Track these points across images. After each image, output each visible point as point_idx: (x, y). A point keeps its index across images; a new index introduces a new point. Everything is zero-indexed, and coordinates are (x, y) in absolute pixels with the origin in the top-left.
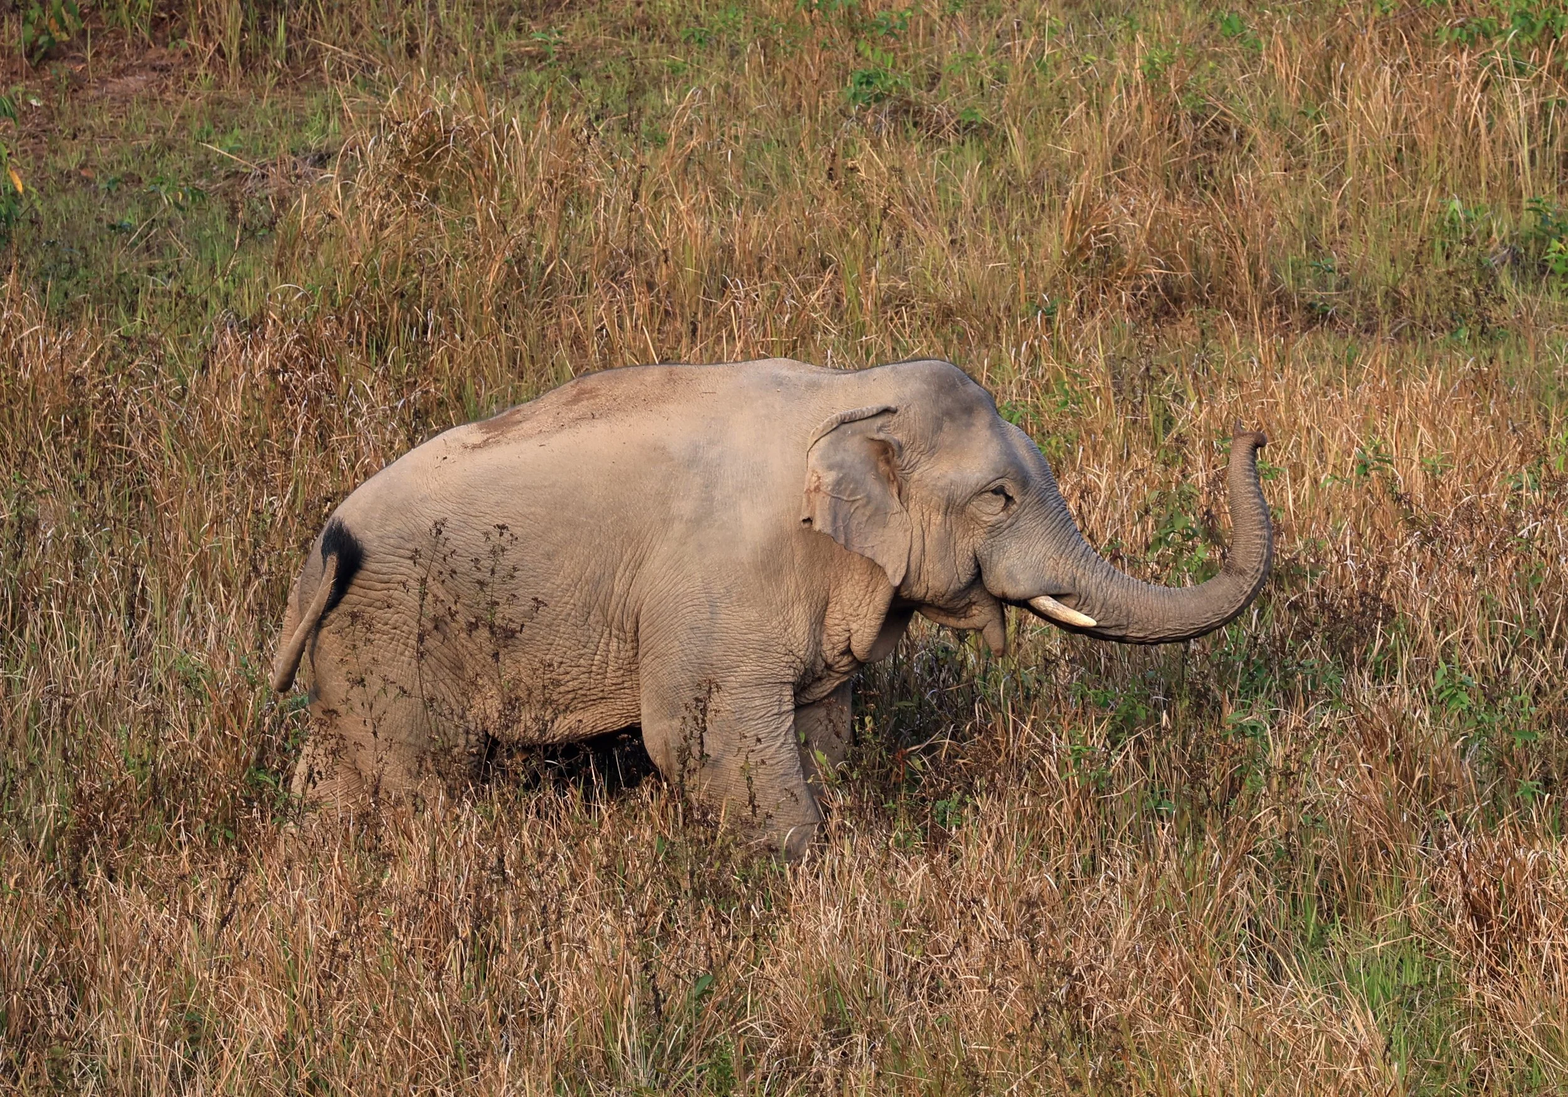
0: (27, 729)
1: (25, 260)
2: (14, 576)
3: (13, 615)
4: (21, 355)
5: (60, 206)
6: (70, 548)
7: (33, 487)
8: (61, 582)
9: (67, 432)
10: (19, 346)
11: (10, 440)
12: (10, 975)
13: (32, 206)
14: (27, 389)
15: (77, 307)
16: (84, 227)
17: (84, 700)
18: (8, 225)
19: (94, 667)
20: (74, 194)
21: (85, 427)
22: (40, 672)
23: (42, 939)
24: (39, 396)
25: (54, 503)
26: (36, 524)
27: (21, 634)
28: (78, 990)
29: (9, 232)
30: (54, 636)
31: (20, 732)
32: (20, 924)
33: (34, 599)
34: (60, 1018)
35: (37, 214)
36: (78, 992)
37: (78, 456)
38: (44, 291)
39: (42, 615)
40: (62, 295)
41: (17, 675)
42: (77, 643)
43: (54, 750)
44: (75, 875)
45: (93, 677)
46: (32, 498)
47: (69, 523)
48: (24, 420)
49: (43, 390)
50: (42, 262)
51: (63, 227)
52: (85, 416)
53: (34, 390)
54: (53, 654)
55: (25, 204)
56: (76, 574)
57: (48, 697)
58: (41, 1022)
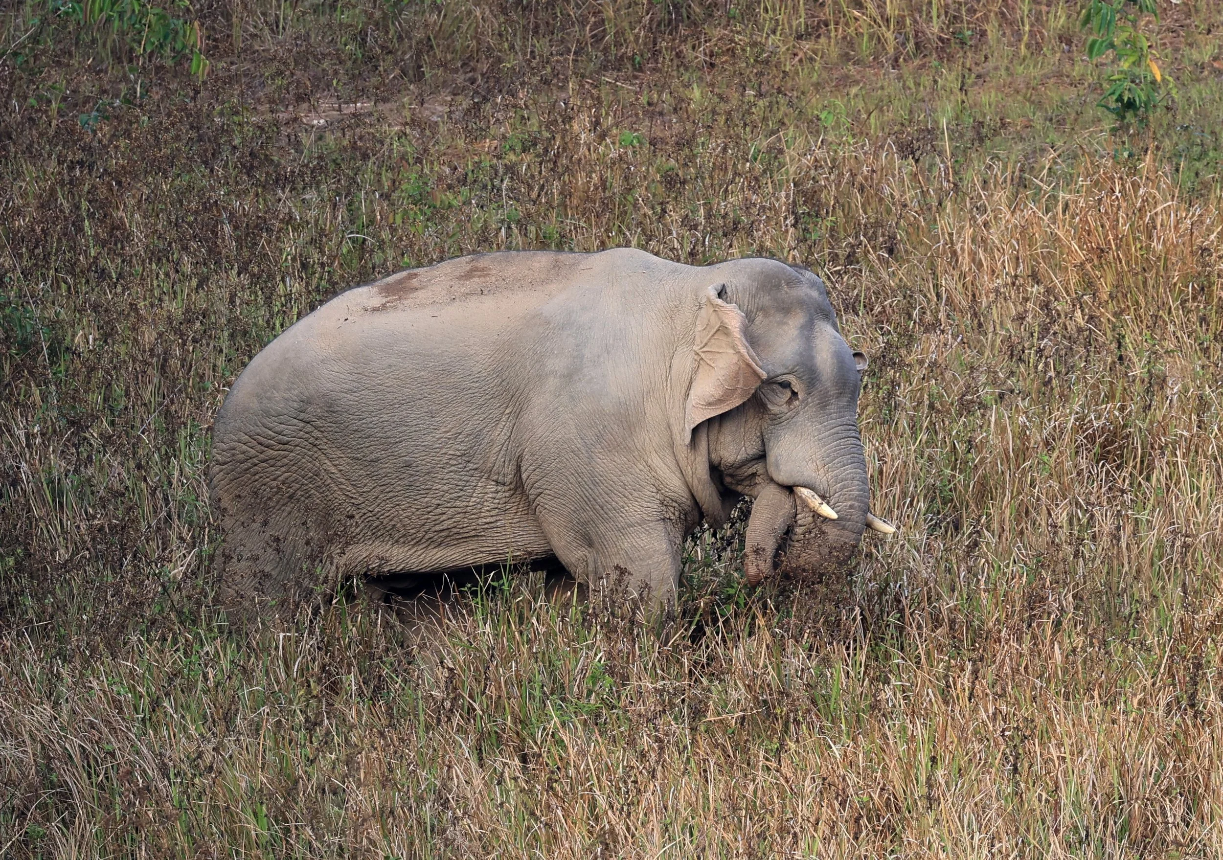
0: (1152, 564)
1: (1161, 142)
2: (1144, 426)
3: (1142, 462)
4: (1155, 228)
5: (1194, 95)
6: (1193, 404)
7: (1162, 347)
8: (1185, 433)
9: (1194, 298)
10: (1153, 219)
11: (1143, 304)
12: (1132, 786)
13: (1168, 94)
14: (1159, 259)
15: (1206, 185)
16: (1215, 113)
17: (1204, 540)
18: (1147, 110)
19: (1213, 510)
20: (1207, 84)
21: (1210, 295)
22: (1164, 514)
23: (1162, 754)
24: (1170, 266)
25: (1180, 362)
26: (1164, 380)
27: (1148, 479)
28: (1193, 801)
29: (1147, 118)
30: (1178, 482)
31: (1146, 567)
32: (1142, 739)
33: (1161, 448)
34: (1177, 826)
35: (1173, 101)
36: (1193, 803)
37: (1203, 320)
38: (1177, 170)
39: (1167, 463)
40: (1193, 175)
41: (1144, 516)
42: (1198, 489)
43: (1175, 585)
44: (1192, 697)
45: (1212, 519)
46: (1161, 357)
47: (1193, 381)
48: (1156, 287)
49: (1174, 259)
50: (1177, 144)
51: (1196, 113)
52: (1211, 284)
53: (1166, 260)
54: (1177, 498)
55: (1163, 92)
56: (1199, 427)
57: (1171, 537)
58: (1160, 828)
